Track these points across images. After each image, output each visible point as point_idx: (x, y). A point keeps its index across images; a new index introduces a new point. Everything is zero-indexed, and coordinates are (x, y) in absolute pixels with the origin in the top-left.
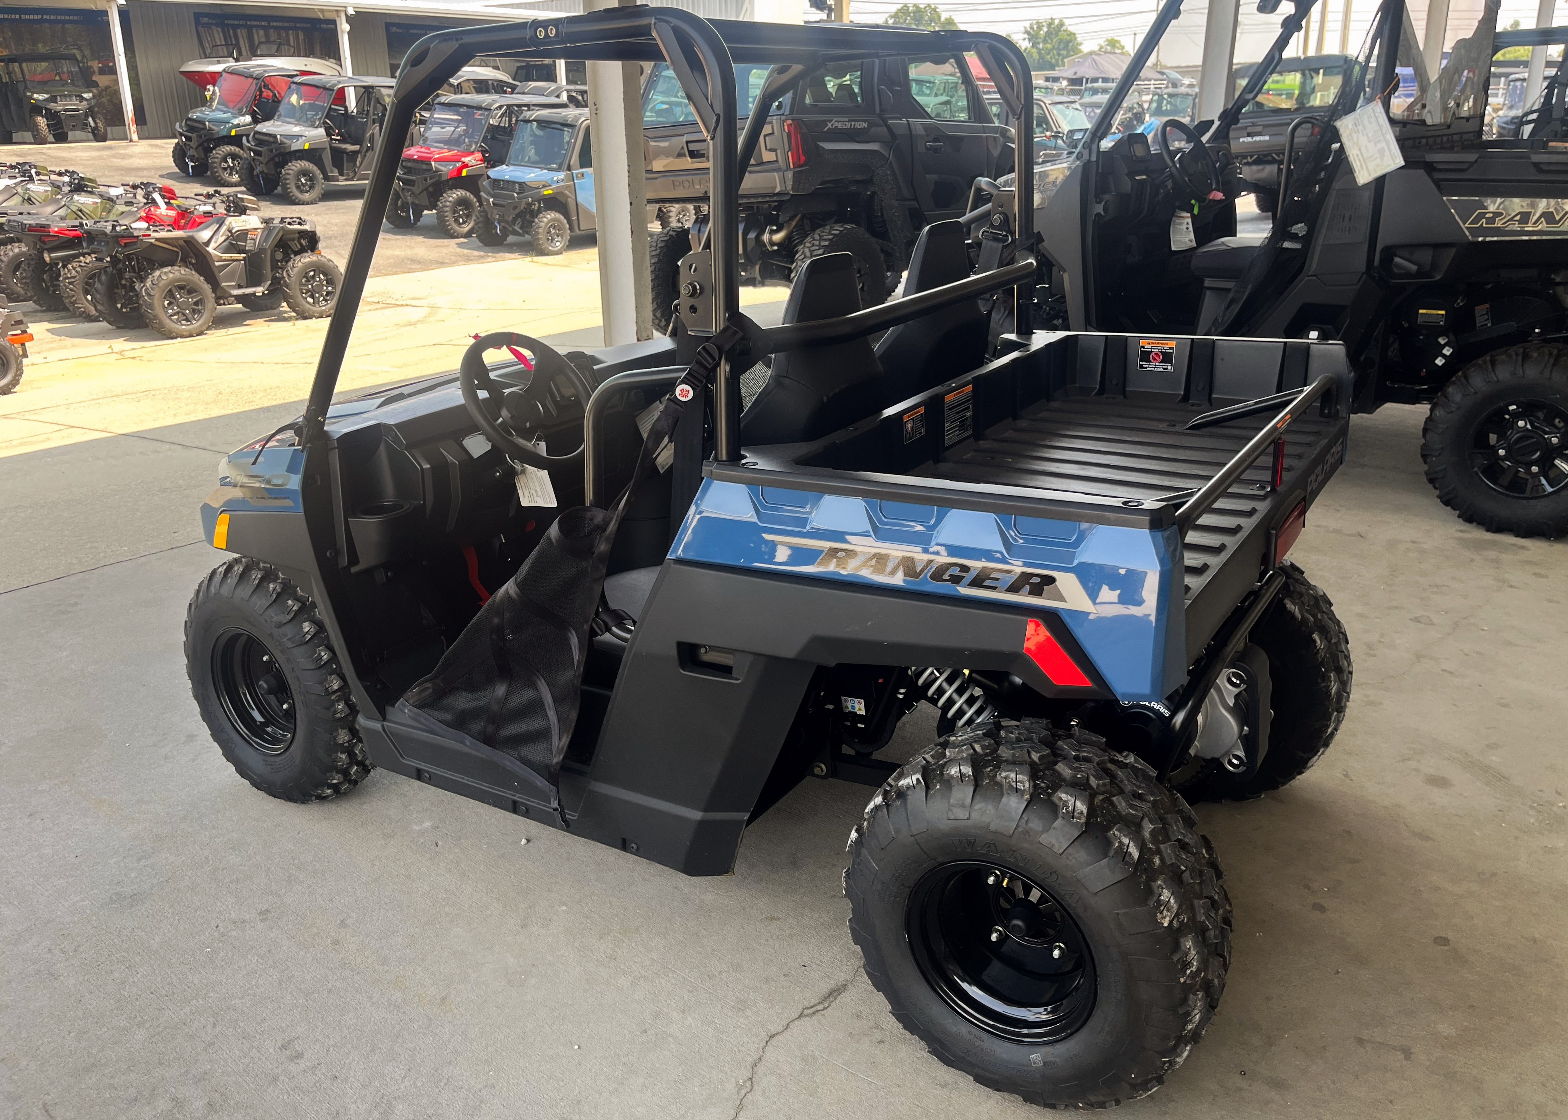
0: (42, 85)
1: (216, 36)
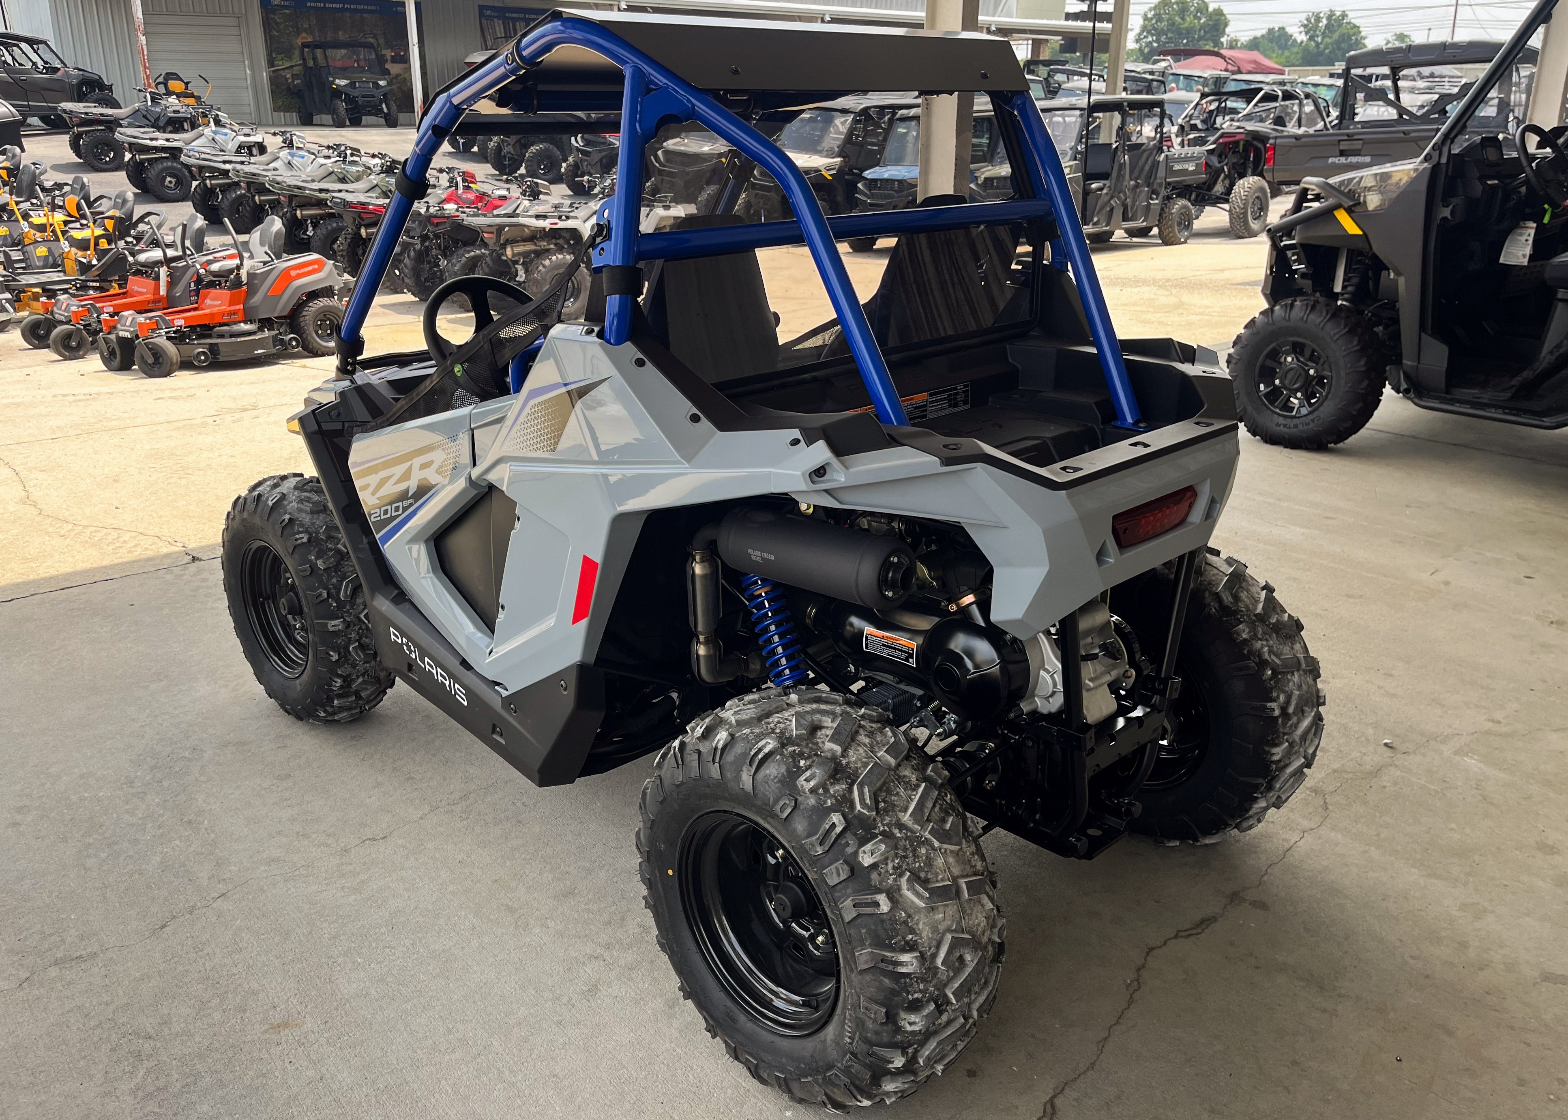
0: (343, 72)
1: (497, 28)
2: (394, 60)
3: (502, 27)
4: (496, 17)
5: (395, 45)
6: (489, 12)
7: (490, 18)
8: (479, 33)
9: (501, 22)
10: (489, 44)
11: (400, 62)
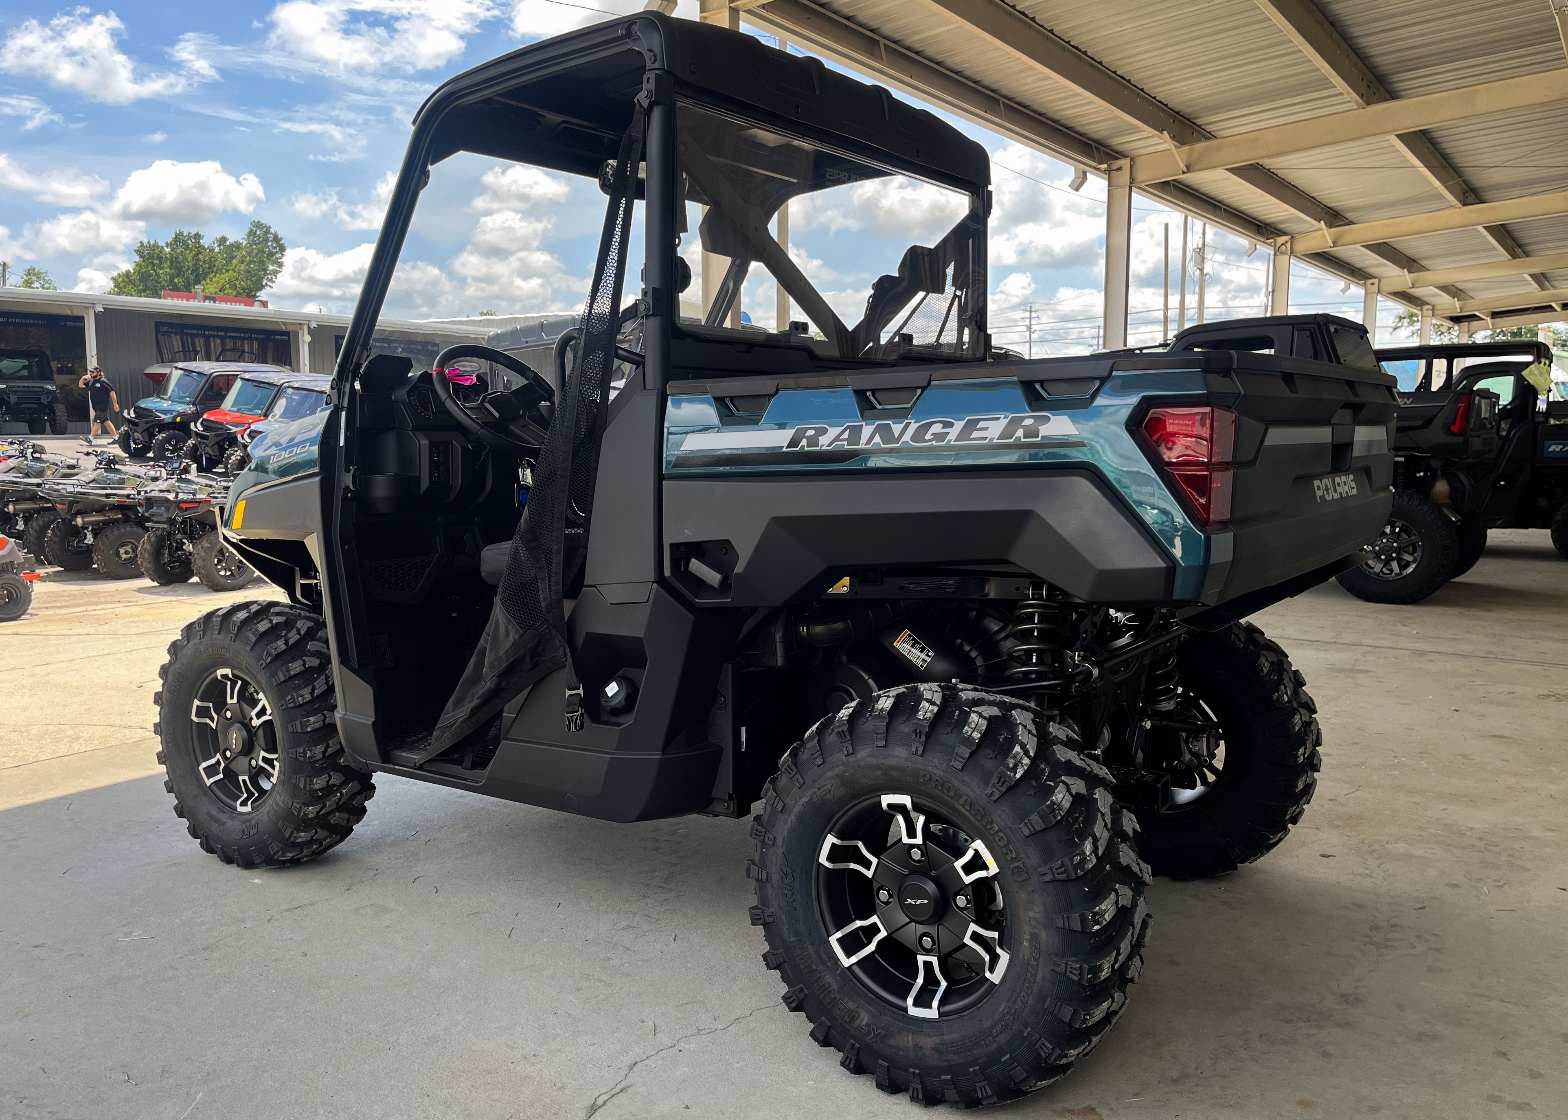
1: (175, 343)
2: (60, 371)
3: (180, 342)
4: (172, 333)
5: (63, 358)
6: (165, 329)
7: (168, 334)
8: (154, 347)
9: (178, 337)
10: (166, 357)
11: (67, 374)
